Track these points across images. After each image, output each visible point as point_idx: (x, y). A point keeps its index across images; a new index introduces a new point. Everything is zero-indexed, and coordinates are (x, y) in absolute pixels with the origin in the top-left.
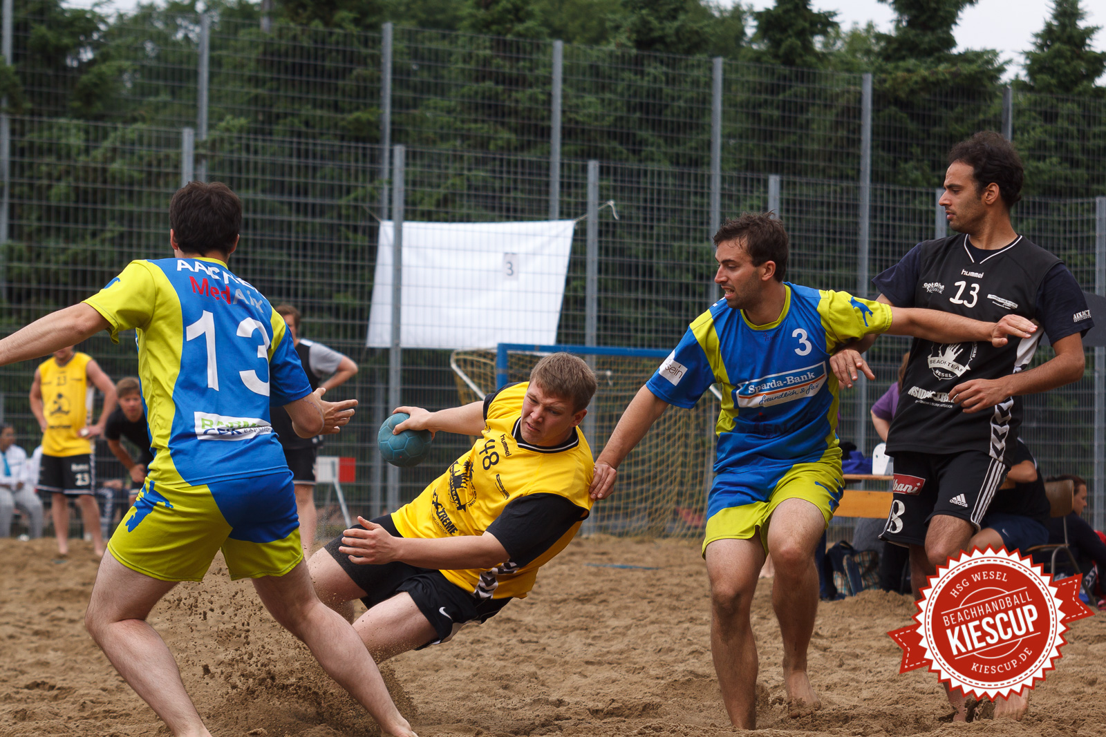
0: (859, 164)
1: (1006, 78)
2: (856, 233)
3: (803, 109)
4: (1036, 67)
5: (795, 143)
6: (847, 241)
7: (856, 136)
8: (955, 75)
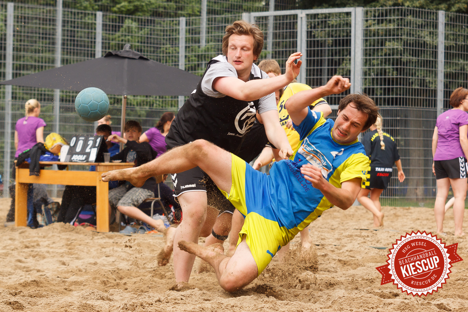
6: (49, 38)
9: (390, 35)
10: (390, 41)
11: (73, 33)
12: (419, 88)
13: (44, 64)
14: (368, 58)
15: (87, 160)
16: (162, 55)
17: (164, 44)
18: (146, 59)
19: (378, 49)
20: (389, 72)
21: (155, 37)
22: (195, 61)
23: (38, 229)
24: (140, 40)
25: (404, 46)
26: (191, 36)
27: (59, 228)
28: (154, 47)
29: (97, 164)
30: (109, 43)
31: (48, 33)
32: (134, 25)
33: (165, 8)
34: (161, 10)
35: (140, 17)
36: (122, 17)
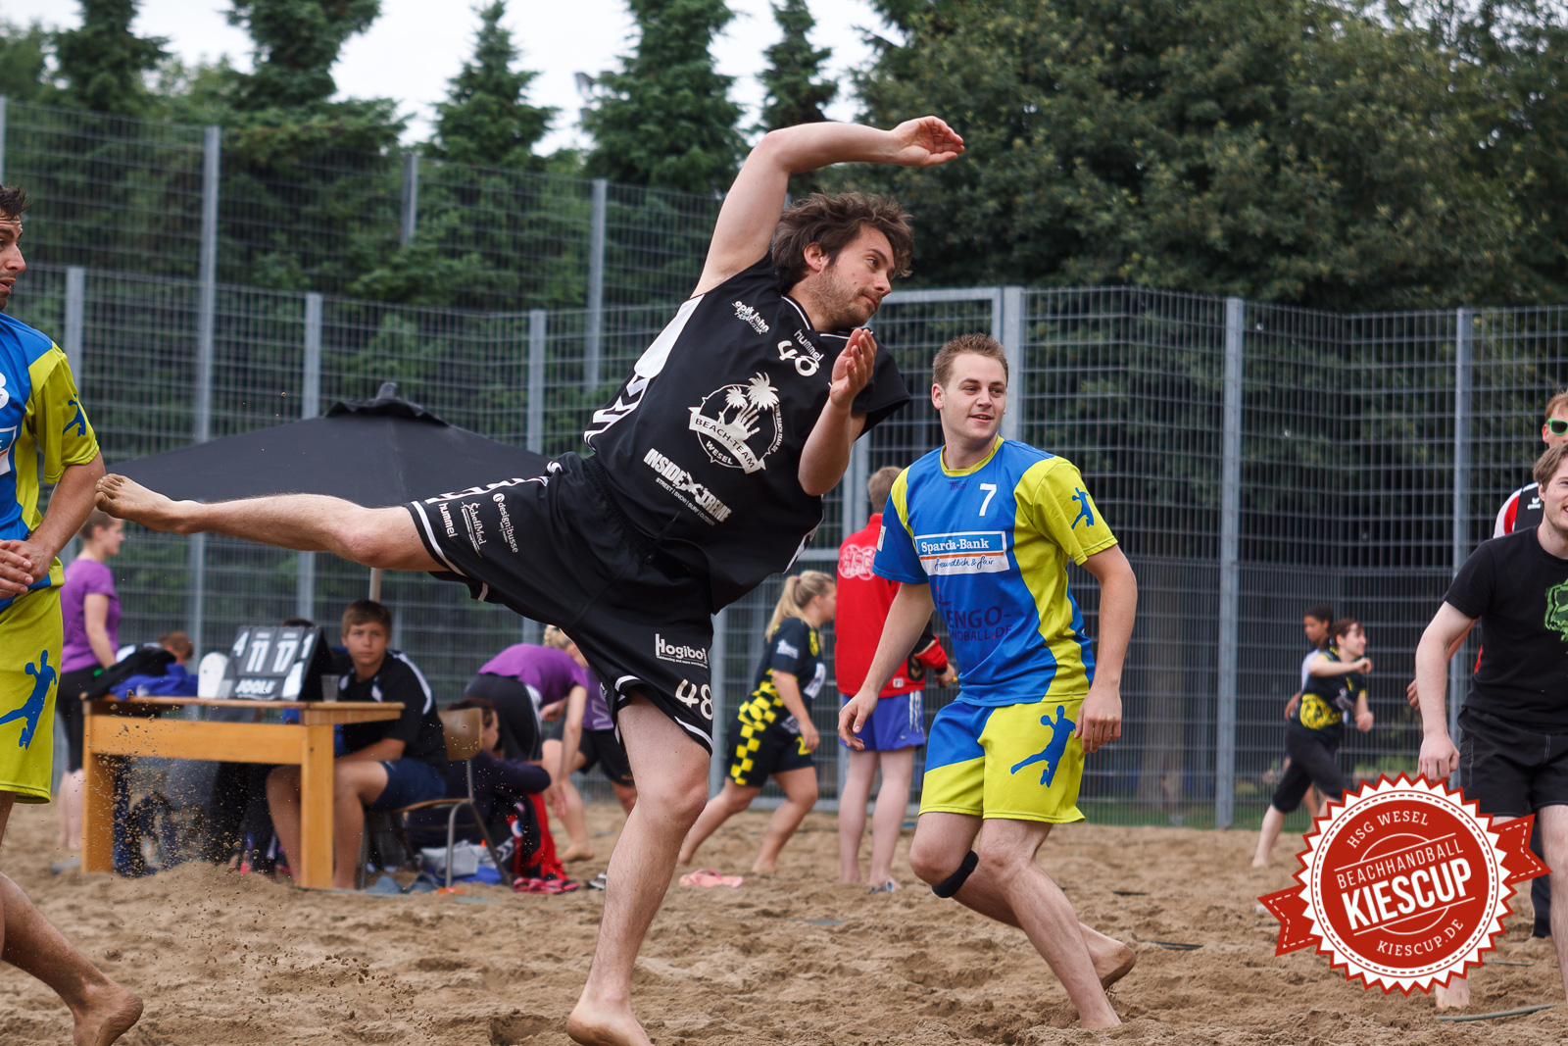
0: (198, 254)
1: (406, 139)
2: (191, 353)
3: (119, 174)
4: (449, 125)
5: (107, 222)
6: (179, 364)
7: (195, 216)
8: (336, 132)
9: (1095, 363)
10: (1095, 379)
11: (242, 351)
12: (1173, 504)
13: (163, 434)
14: (1036, 423)
15: (277, 693)
16: (481, 411)
17: (486, 382)
18: (441, 424)
19: (1062, 401)
20: (1092, 462)
21: (464, 362)
22: (570, 427)
23: (143, 879)
24: (422, 369)
25: (1133, 391)
26: (559, 360)
27: (199, 876)
28: (460, 390)
29: (302, 704)
30: (339, 378)
31: (175, 348)
32: (408, 330)
33: (490, 284)
34: (480, 289)
35: (423, 310)
36: (376, 309)
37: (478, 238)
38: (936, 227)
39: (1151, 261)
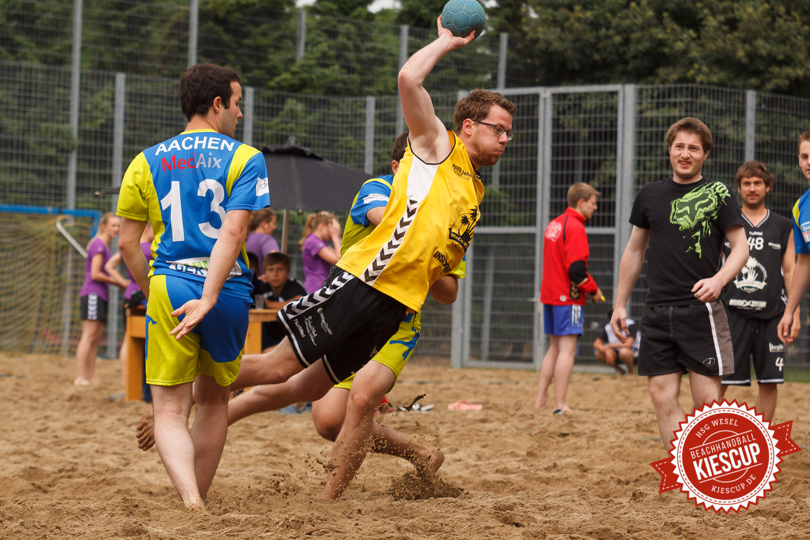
3: (144, 23)
5: (137, 49)
14: (642, 158)
16: (339, 151)
17: (342, 136)
18: (320, 159)
21: (331, 125)
24: (308, 128)
26: (382, 124)
28: (329, 140)
30: (263, 134)
32: (300, 107)
33: (344, 82)
34: (339, 85)
35: (309, 96)
36: (283, 96)
37: (338, 57)
38: (588, 51)
39: (705, 69)
